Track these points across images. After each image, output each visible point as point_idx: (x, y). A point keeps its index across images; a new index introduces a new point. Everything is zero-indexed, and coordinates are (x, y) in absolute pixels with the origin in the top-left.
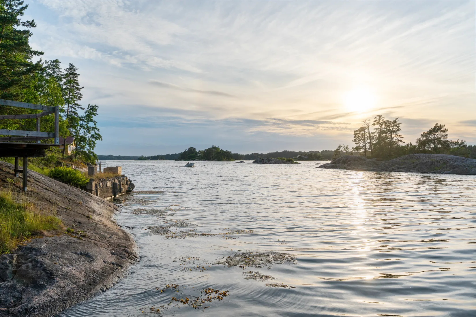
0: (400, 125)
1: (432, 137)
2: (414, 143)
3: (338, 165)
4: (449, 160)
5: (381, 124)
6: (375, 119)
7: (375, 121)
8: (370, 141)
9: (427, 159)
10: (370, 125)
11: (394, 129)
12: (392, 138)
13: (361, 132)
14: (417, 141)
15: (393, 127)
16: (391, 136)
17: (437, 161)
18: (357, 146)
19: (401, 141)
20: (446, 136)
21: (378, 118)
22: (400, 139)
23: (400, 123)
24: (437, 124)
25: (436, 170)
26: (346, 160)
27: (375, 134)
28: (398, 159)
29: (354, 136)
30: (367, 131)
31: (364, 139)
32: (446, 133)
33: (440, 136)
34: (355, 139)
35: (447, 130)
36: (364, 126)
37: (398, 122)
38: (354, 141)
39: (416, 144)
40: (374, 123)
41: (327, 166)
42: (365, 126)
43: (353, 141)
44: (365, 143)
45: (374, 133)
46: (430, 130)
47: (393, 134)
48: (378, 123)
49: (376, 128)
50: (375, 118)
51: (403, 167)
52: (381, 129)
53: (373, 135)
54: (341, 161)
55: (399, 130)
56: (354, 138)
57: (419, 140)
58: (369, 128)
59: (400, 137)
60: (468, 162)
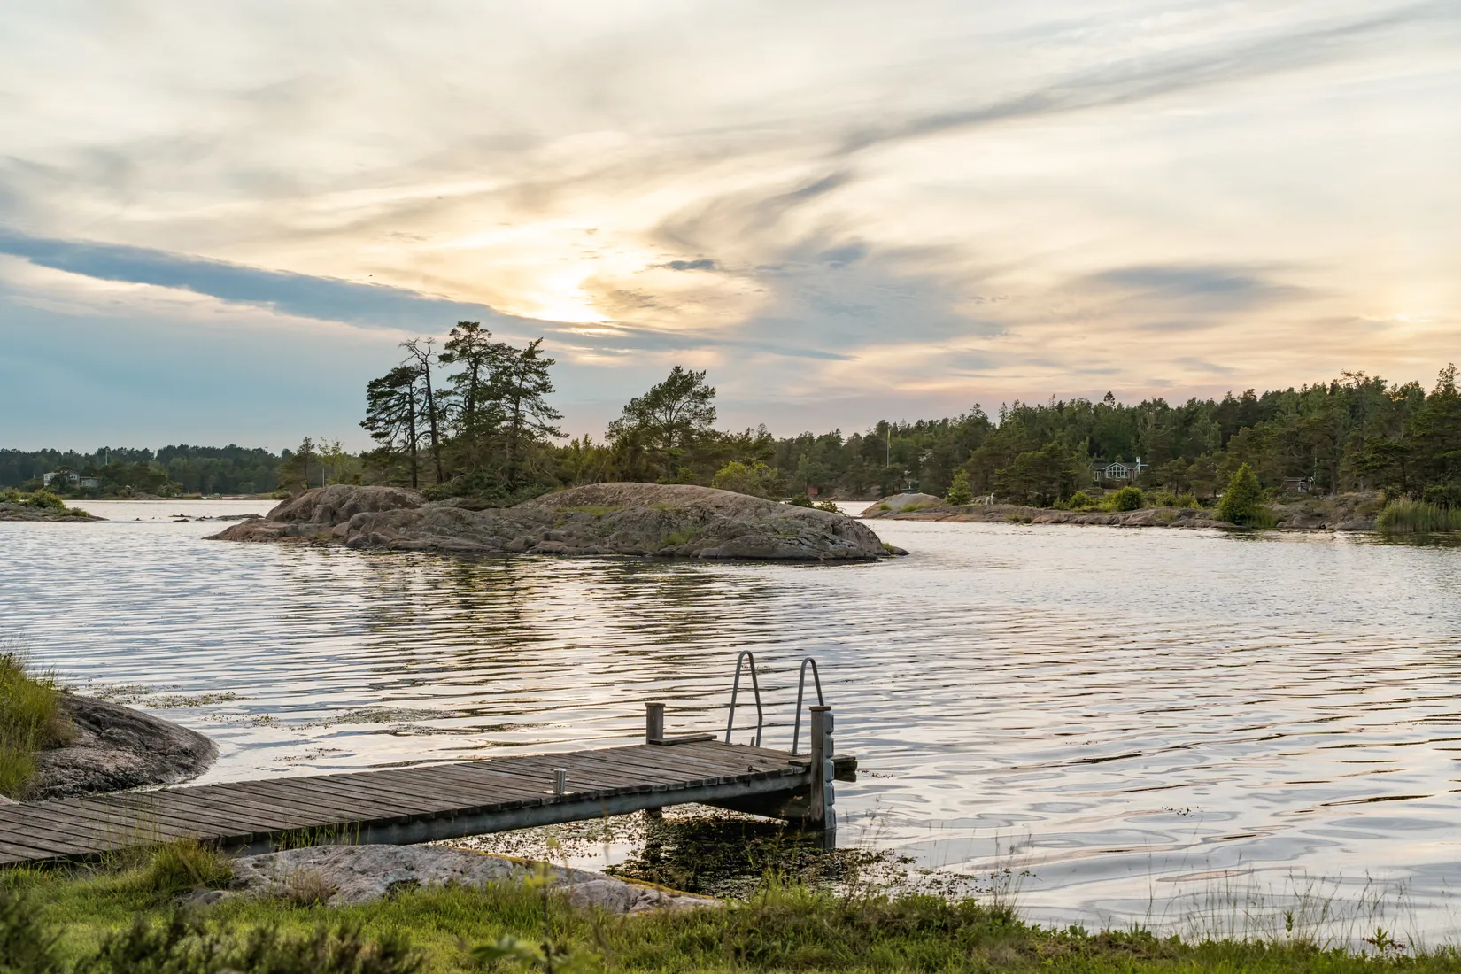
0: (549, 369)
1: (662, 416)
2: (600, 440)
3: (302, 526)
4: (717, 507)
5: (476, 361)
6: (452, 338)
7: (451, 345)
8: (434, 425)
9: (646, 502)
10: (433, 360)
11: (525, 385)
12: (518, 419)
13: (398, 389)
14: (608, 431)
15: (524, 374)
16: (516, 411)
17: (678, 512)
18: (381, 446)
19: (551, 430)
20: (709, 415)
21: (463, 332)
22: (548, 423)
23: (550, 362)
24: (678, 369)
25: (673, 544)
26: (341, 504)
27: (452, 399)
28: (541, 502)
29: (366, 404)
30: (419, 383)
31: (409, 419)
32: (711, 402)
33: (688, 415)
34: (371, 415)
35: (713, 392)
36: (408, 364)
37: (541, 357)
38: (369, 424)
39: (607, 444)
40: (448, 352)
41: (259, 533)
42: (414, 362)
43: (362, 424)
44: (412, 433)
45: (449, 393)
46: (655, 392)
47: (522, 400)
48: (463, 352)
49: (455, 373)
50: (454, 332)
51: (563, 532)
52: (475, 378)
53: (444, 401)
54: (318, 511)
55: (545, 388)
56: (368, 411)
57: (615, 429)
58: (427, 372)
59: (550, 417)
60: (774, 515)
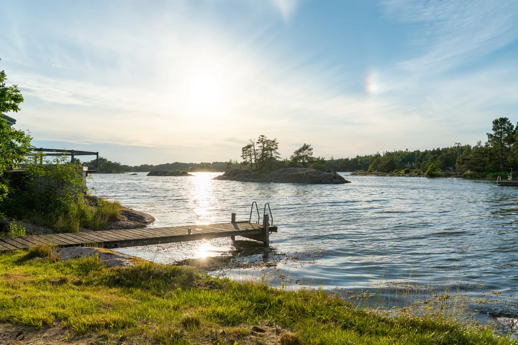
0: (278, 145)
1: (301, 154)
2: (289, 159)
3: (229, 177)
4: (310, 173)
5: (264, 143)
6: (259, 139)
7: (259, 140)
8: (255, 157)
9: (296, 172)
10: (255, 143)
11: (273, 148)
12: (271, 155)
13: (248, 149)
15: (273, 145)
16: (271, 153)
17: (302, 174)
18: (245, 161)
19: (278, 157)
20: (312, 154)
21: (261, 137)
22: (278, 156)
23: (278, 143)
24: (305, 144)
25: (301, 180)
26: (236, 172)
27: (259, 151)
28: (275, 172)
29: (242, 152)
30: (252, 148)
31: (250, 155)
32: (312, 151)
33: (307, 154)
35: (312, 149)
36: (250, 144)
37: (276, 142)
38: (242, 156)
39: (290, 160)
41: (221, 178)
42: (251, 144)
44: (251, 158)
45: (258, 150)
46: (300, 149)
47: (272, 151)
48: (261, 141)
49: (259, 146)
50: (259, 137)
51: (279, 178)
52: (264, 147)
53: (257, 152)
54: (232, 174)
55: (277, 148)
56: (242, 154)
57: (292, 157)
58: (254, 145)
59: (278, 154)
